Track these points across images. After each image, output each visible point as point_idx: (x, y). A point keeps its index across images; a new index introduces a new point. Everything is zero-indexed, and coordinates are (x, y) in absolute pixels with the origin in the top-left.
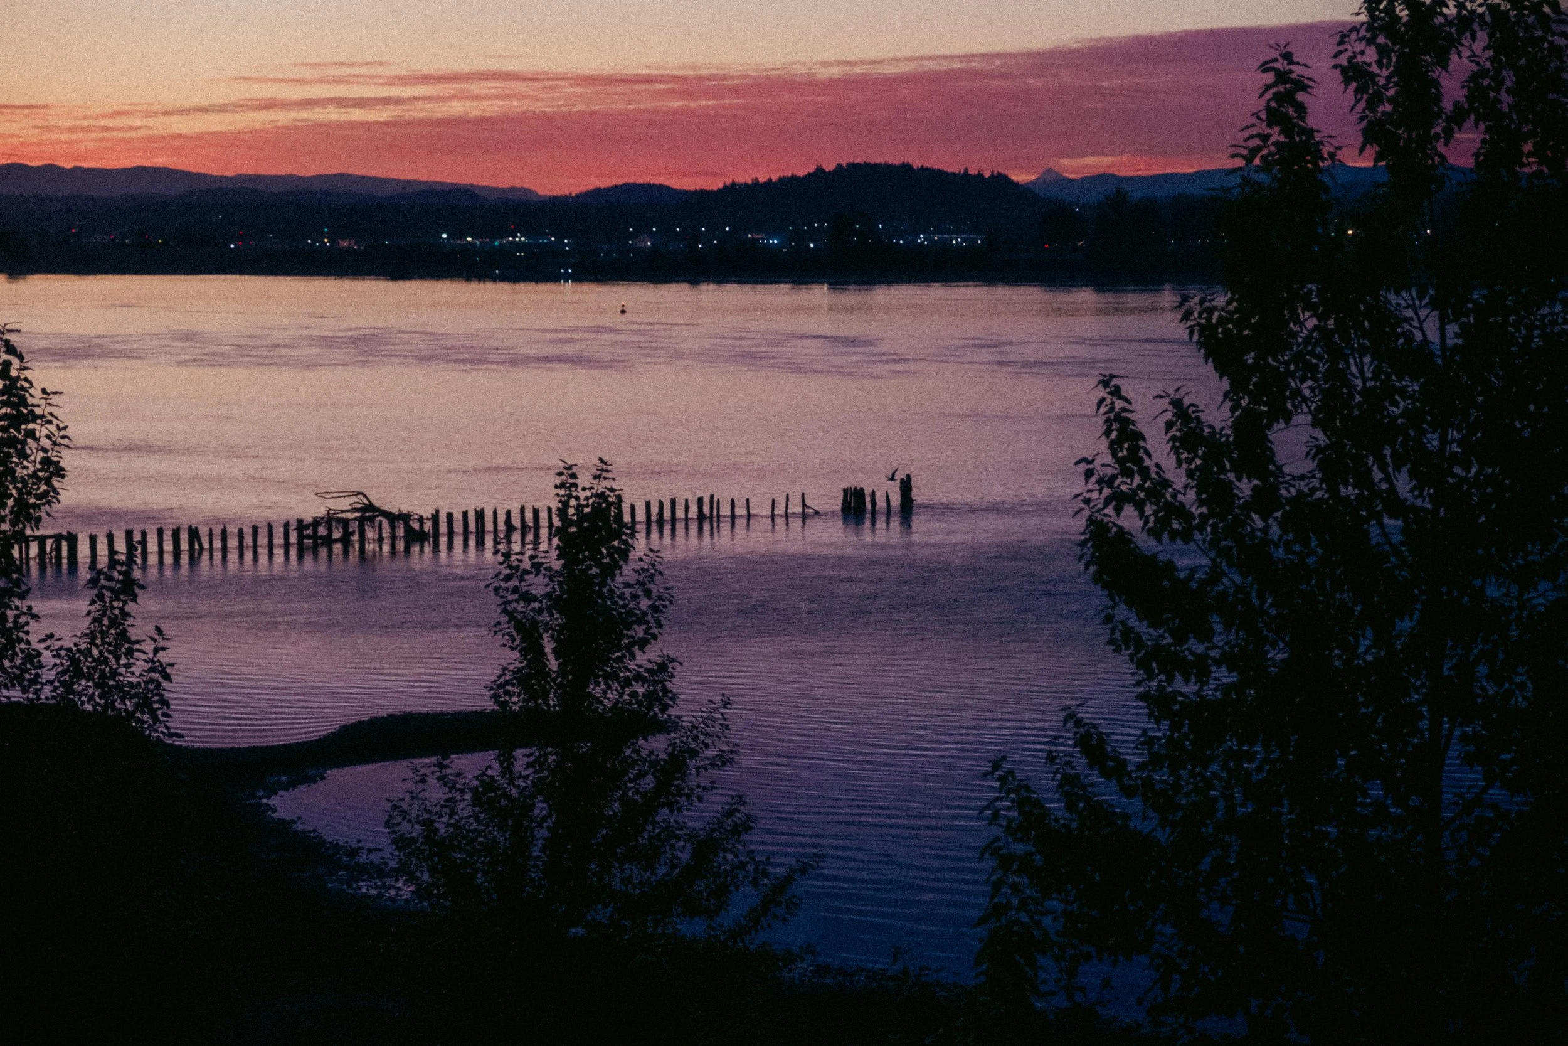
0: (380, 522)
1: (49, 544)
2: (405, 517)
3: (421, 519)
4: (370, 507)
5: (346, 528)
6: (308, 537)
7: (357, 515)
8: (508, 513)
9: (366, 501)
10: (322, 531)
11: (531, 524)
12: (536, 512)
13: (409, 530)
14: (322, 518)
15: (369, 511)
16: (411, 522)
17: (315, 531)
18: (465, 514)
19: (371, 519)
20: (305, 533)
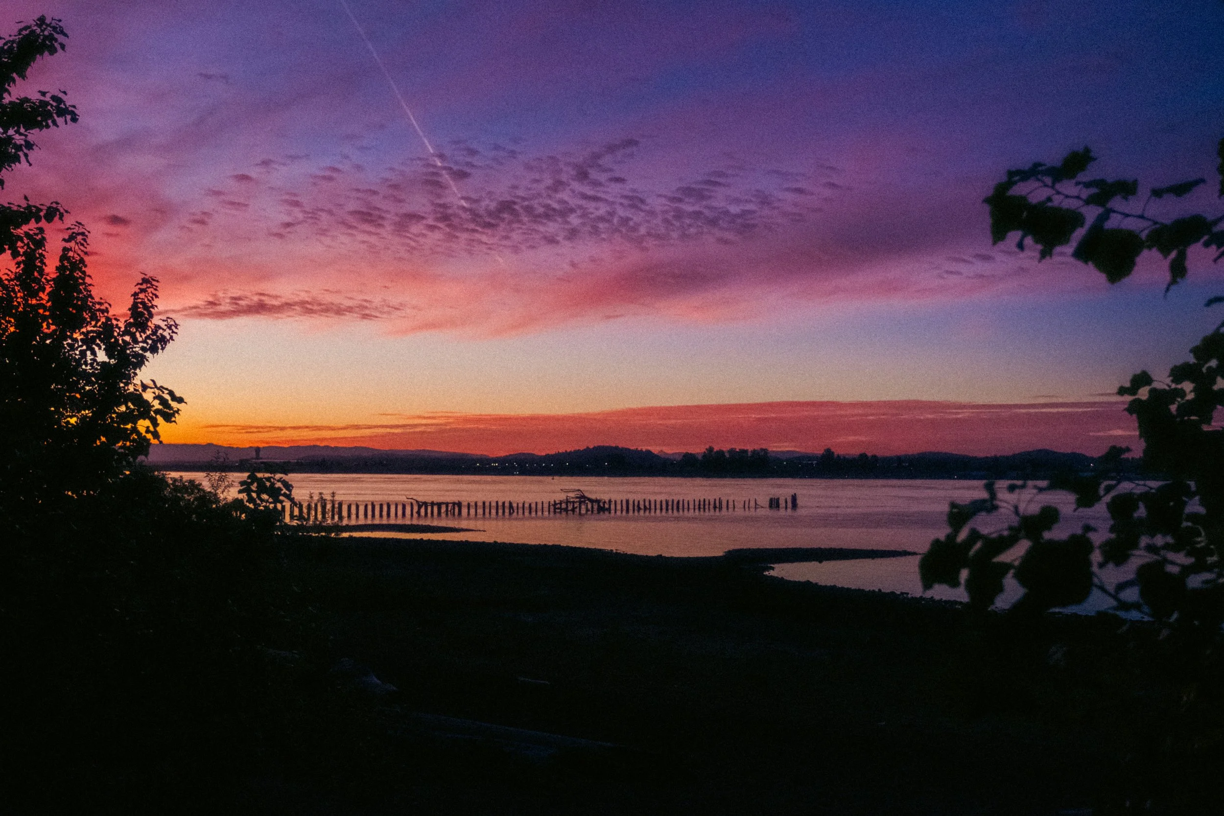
0: (588, 502)
1: (450, 505)
2: (598, 501)
3: (605, 502)
4: (583, 497)
5: (573, 505)
6: (558, 508)
7: (578, 500)
8: (639, 502)
9: (582, 495)
10: (564, 506)
11: (648, 507)
12: (650, 501)
13: (599, 506)
14: (564, 501)
15: (583, 498)
16: (600, 503)
17: (561, 506)
18: (622, 501)
19: (584, 502)
20: (557, 507)
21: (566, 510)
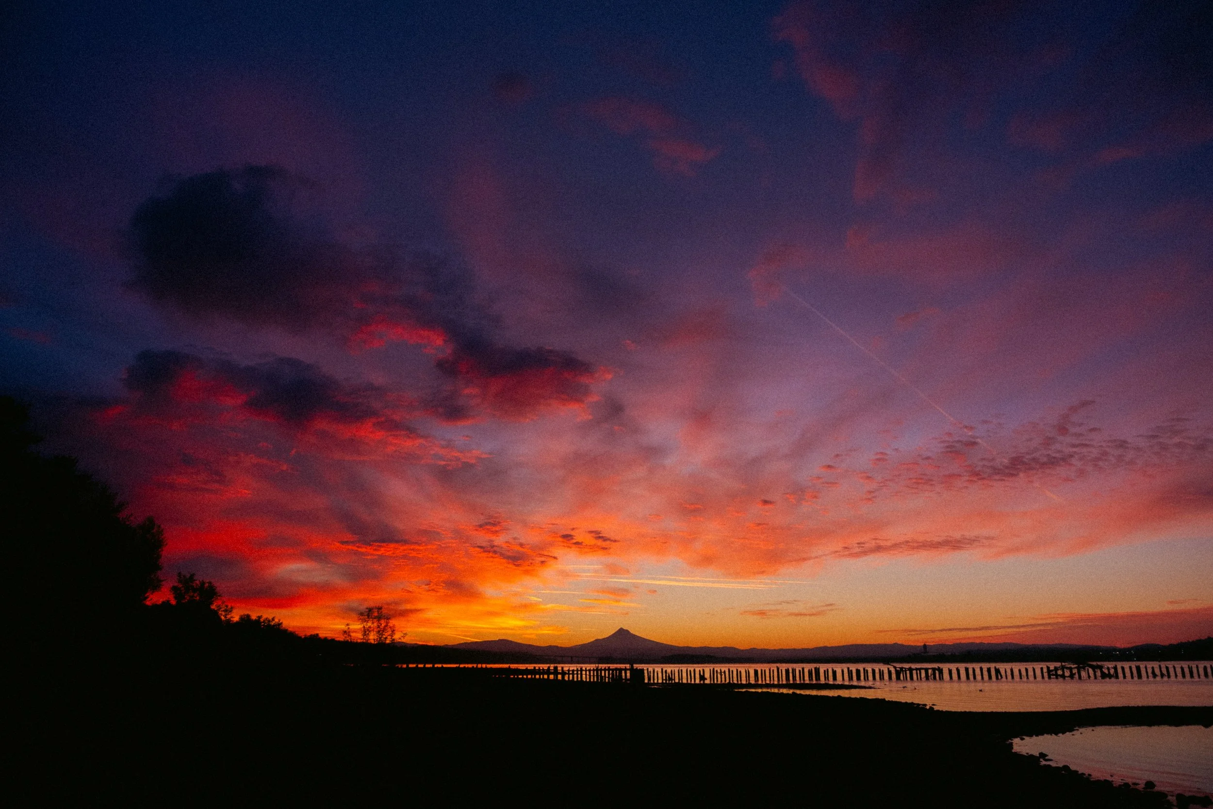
0: (1088, 669)
5: (1071, 672)
6: (1053, 675)
13: (1102, 672)
14: (1059, 667)
16: (1103, 670)
17: (1056, 672)
21: (1063, 676)
